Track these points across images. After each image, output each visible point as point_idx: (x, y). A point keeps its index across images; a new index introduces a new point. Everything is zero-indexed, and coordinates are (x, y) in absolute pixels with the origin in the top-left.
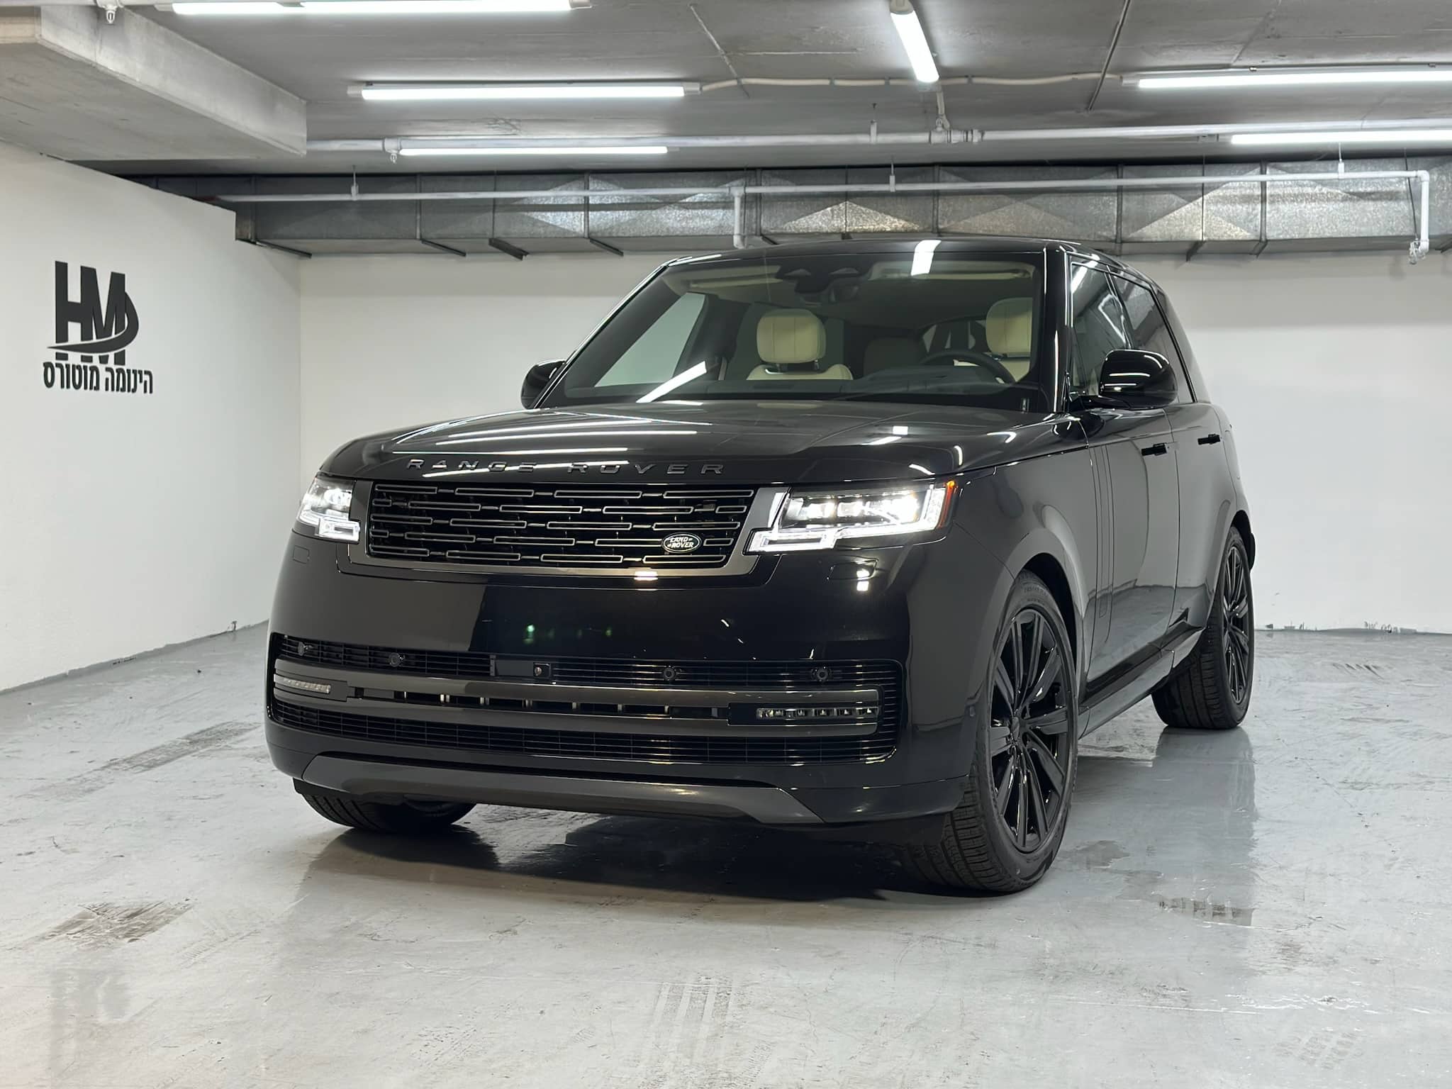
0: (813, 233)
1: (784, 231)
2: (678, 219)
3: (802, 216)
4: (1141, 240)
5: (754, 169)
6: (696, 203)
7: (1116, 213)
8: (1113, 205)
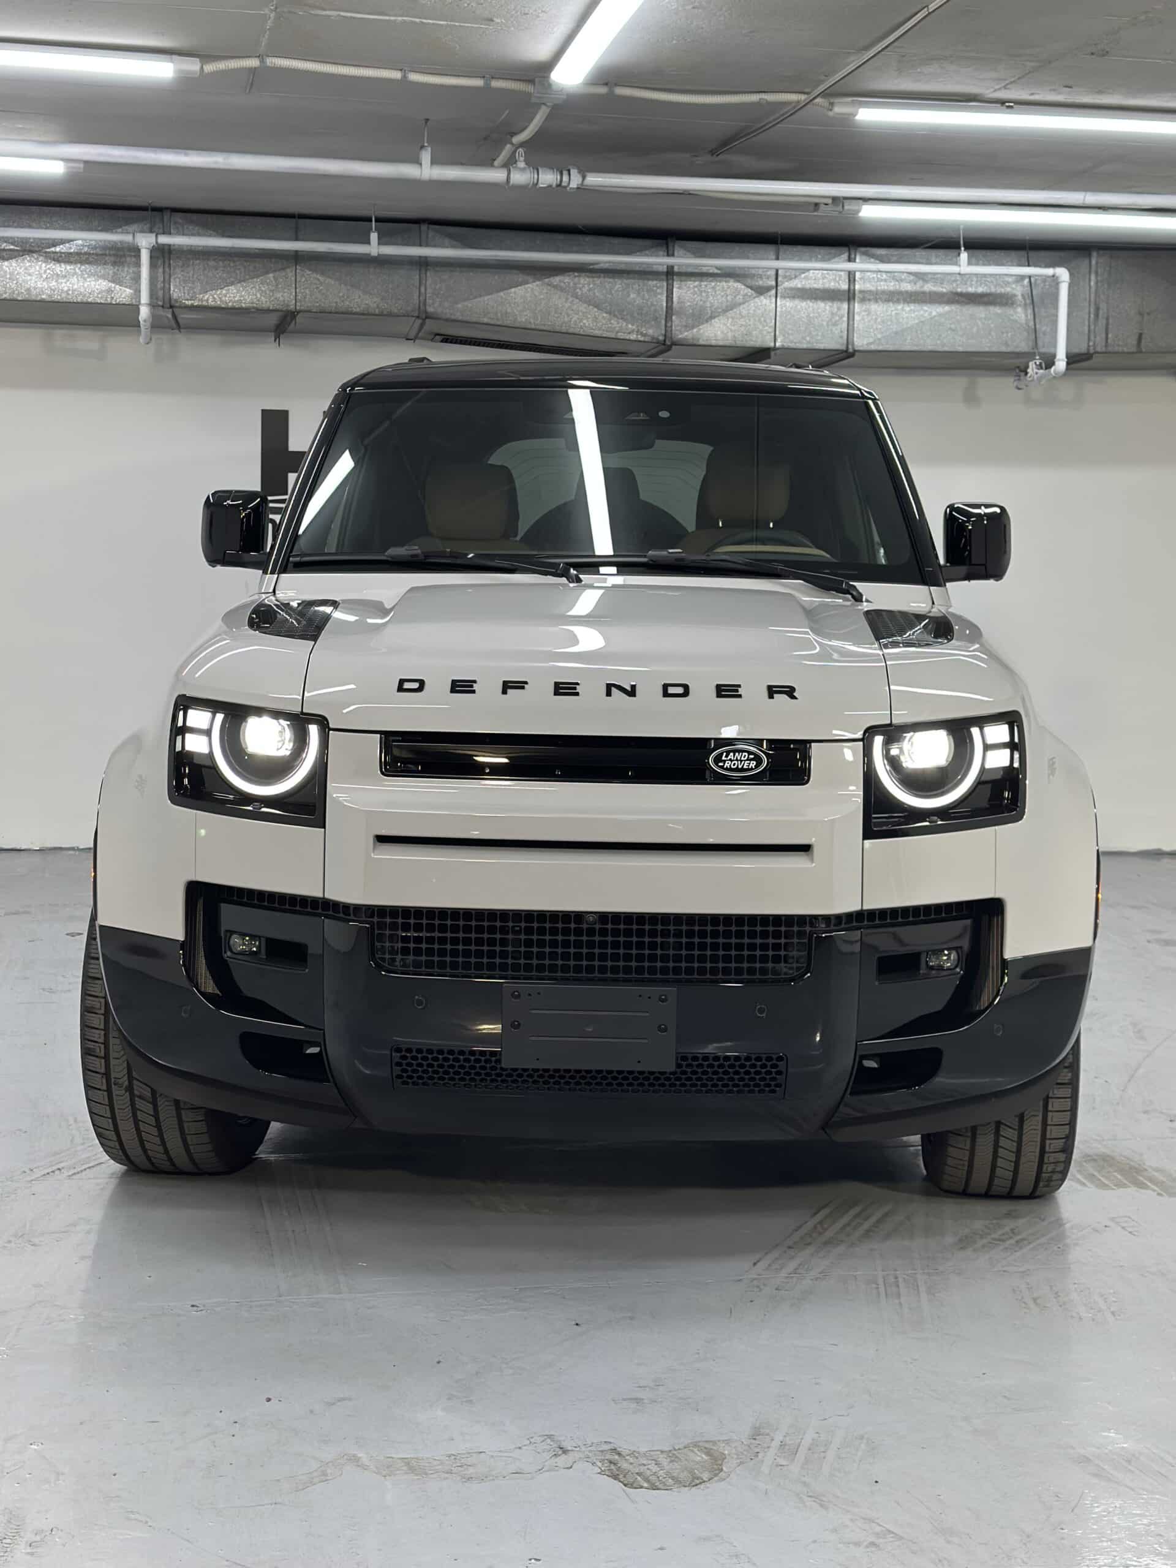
0: (247, 309)
1: (205, 303)
2: (45, 276)
3: (232, 284)
4: (695, 342)
5: (159, 210)
6: (71, 253)
7: (665, 304)
8: (661, 294)
